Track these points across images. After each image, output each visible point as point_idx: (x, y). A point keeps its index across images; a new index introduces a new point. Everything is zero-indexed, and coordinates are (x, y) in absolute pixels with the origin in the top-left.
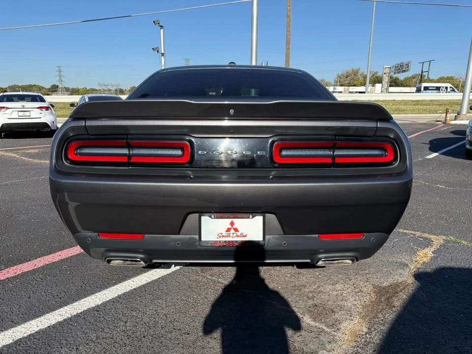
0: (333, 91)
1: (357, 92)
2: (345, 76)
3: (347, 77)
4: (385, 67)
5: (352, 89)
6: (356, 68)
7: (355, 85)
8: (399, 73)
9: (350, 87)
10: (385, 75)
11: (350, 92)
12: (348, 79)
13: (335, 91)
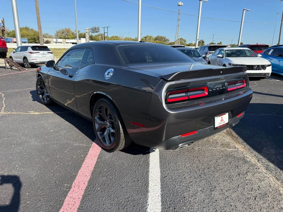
0: (56, 41)
1: (71, 43)
2: (61, 32)
3: (63, 33)
4: (86, 28)
5: (67, 41)
6: (68, 28)
7: (68, 39)
8: (94, 32)
9: (66, 40)
10: (87, 34)
11: (67, 43)
12: (64, 34)
13: (57, 41)
